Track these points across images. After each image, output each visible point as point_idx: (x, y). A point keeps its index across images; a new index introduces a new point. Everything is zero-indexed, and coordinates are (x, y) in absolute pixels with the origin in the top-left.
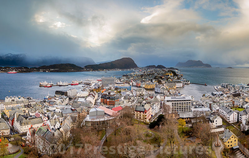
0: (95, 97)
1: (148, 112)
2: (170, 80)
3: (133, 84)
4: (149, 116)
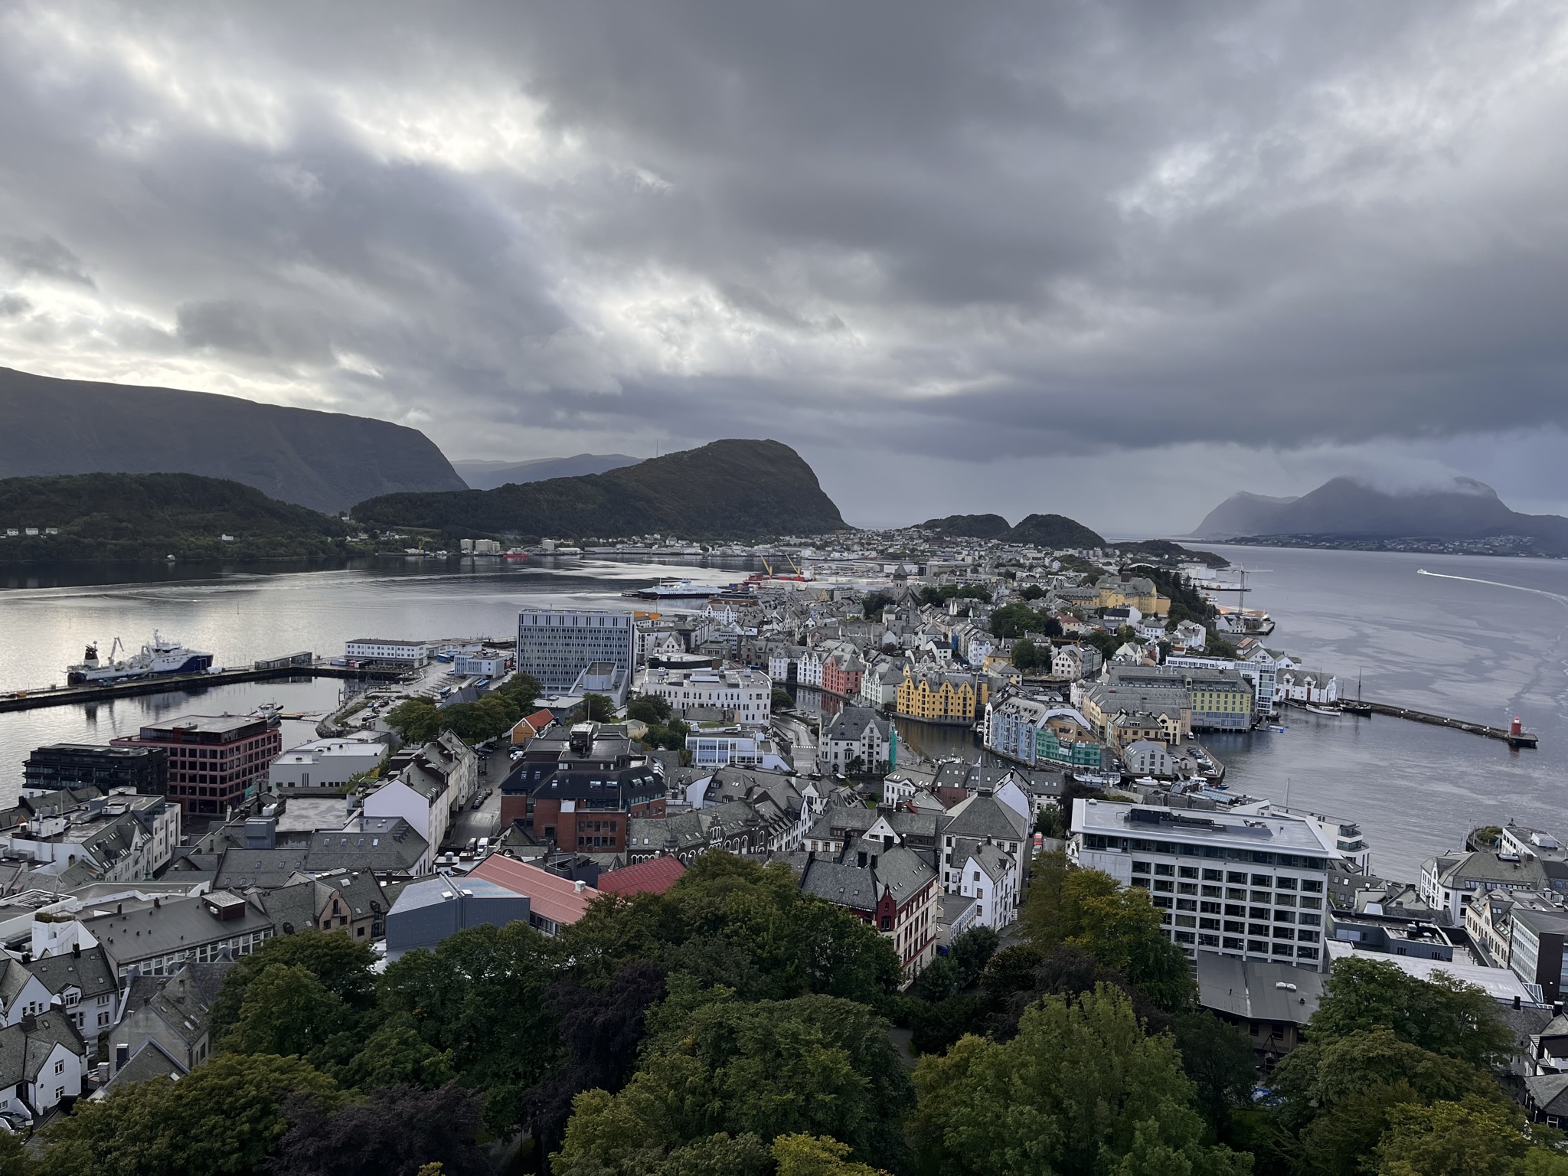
0: (451, 781)
1: (904, 921)
2: (1130, 652)
3: (792, 670)
4: (917, 952)
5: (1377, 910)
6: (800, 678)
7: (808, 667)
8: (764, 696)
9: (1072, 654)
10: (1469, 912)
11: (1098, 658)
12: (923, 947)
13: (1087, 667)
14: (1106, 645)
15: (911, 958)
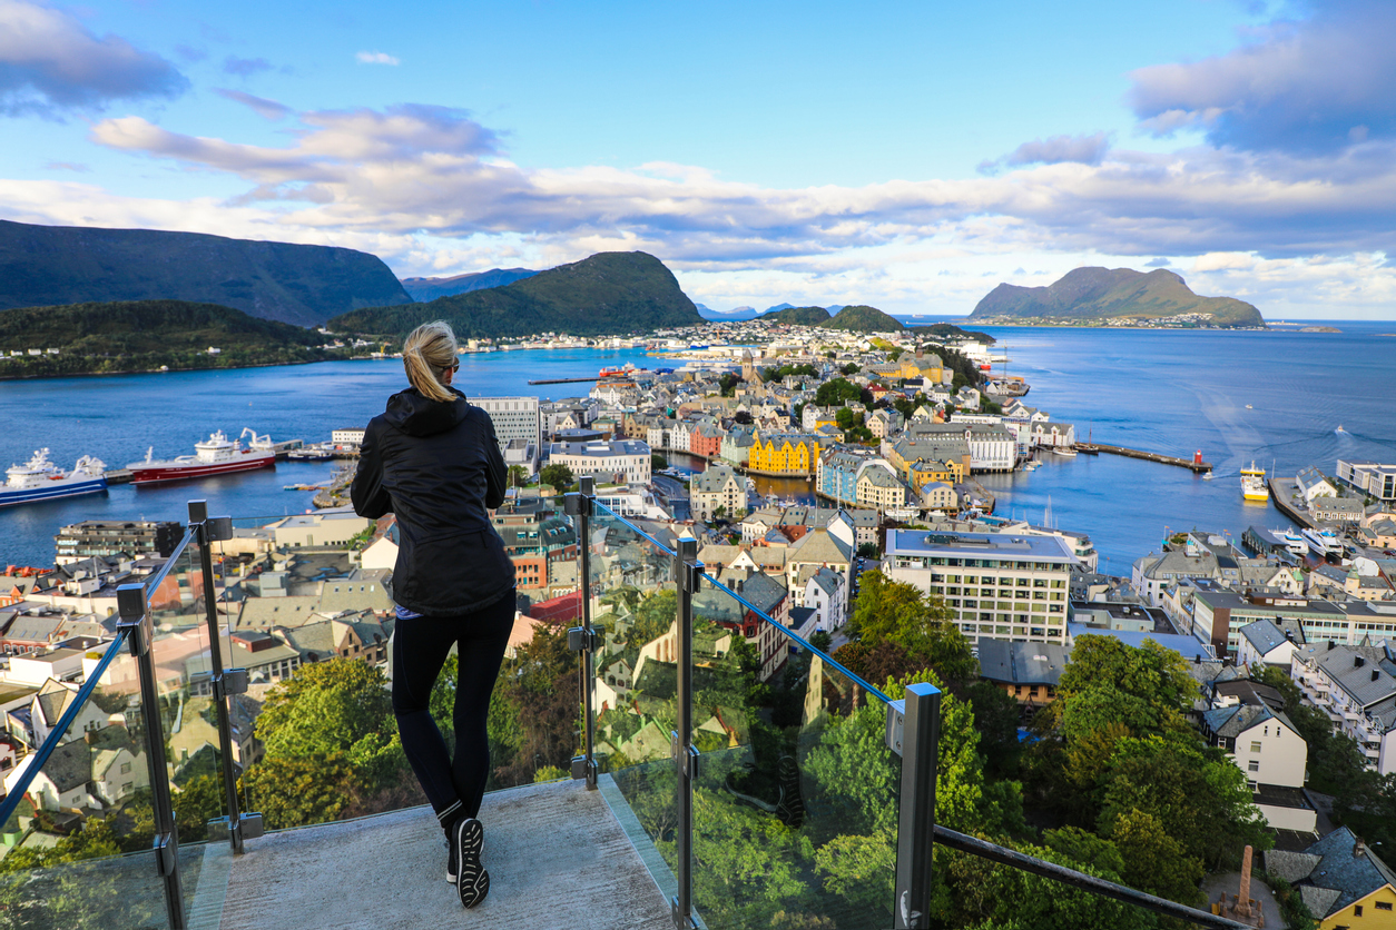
1: (765, 629)
2: (924, 413)
3: (666, 438)
4: (775, 652)
5: (1102, 599)
6: (673, 445)
7: (678, 436)
8: (645, 461)
9: (881, 417)
10: (1166, 596)
11: (900, 419)
12: (779, 648)
13: (893, 426)
14: (906, 409)
15: (770, 657)
